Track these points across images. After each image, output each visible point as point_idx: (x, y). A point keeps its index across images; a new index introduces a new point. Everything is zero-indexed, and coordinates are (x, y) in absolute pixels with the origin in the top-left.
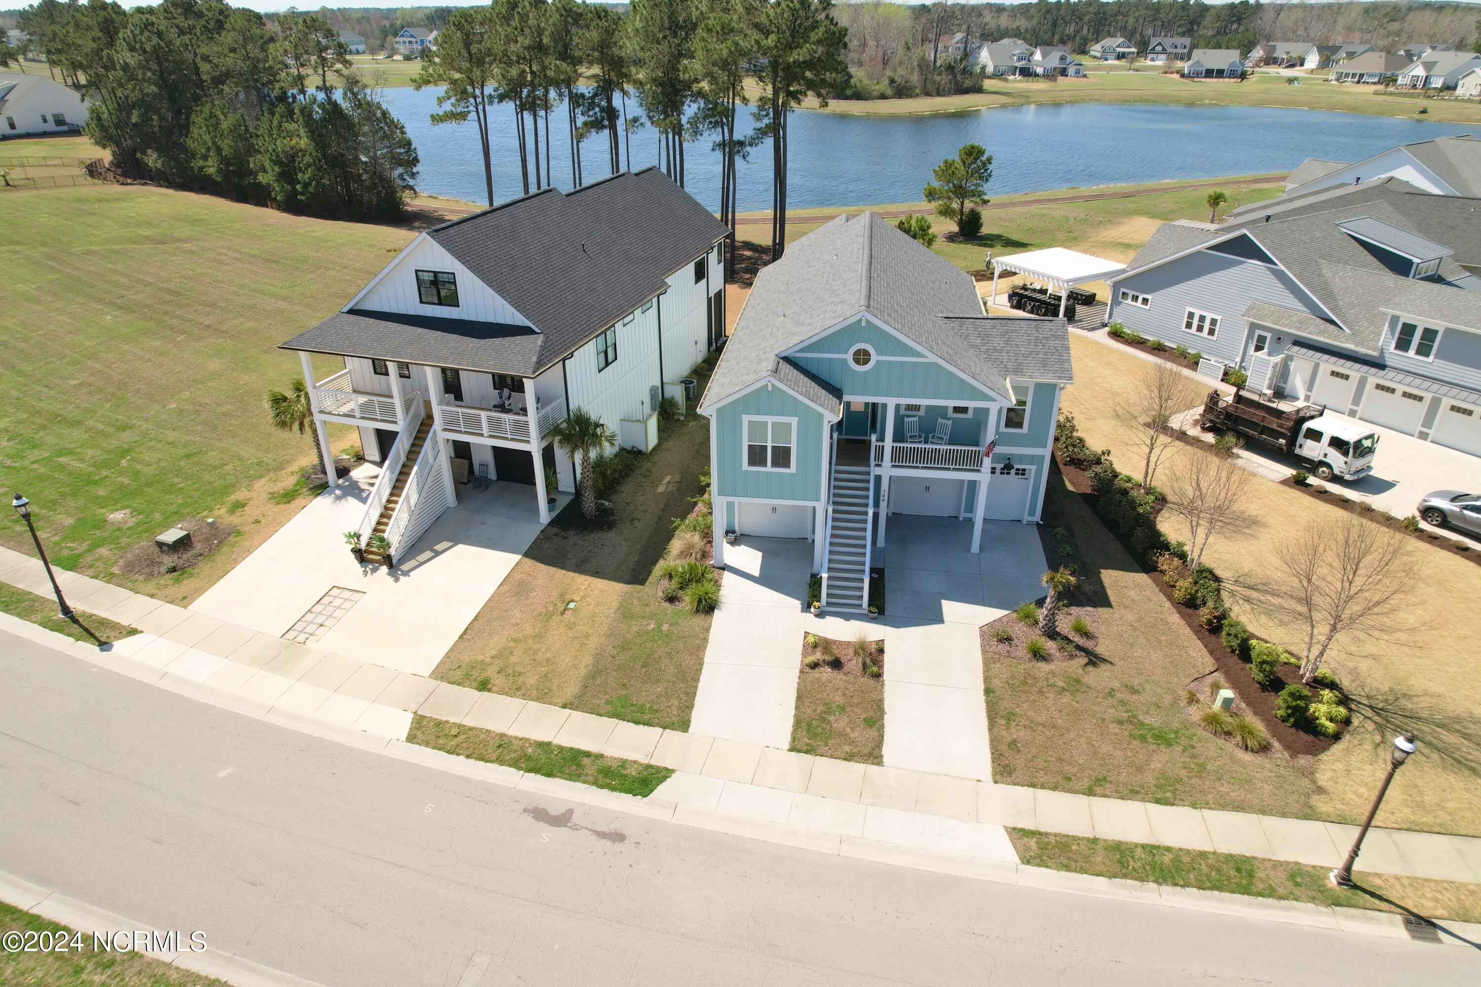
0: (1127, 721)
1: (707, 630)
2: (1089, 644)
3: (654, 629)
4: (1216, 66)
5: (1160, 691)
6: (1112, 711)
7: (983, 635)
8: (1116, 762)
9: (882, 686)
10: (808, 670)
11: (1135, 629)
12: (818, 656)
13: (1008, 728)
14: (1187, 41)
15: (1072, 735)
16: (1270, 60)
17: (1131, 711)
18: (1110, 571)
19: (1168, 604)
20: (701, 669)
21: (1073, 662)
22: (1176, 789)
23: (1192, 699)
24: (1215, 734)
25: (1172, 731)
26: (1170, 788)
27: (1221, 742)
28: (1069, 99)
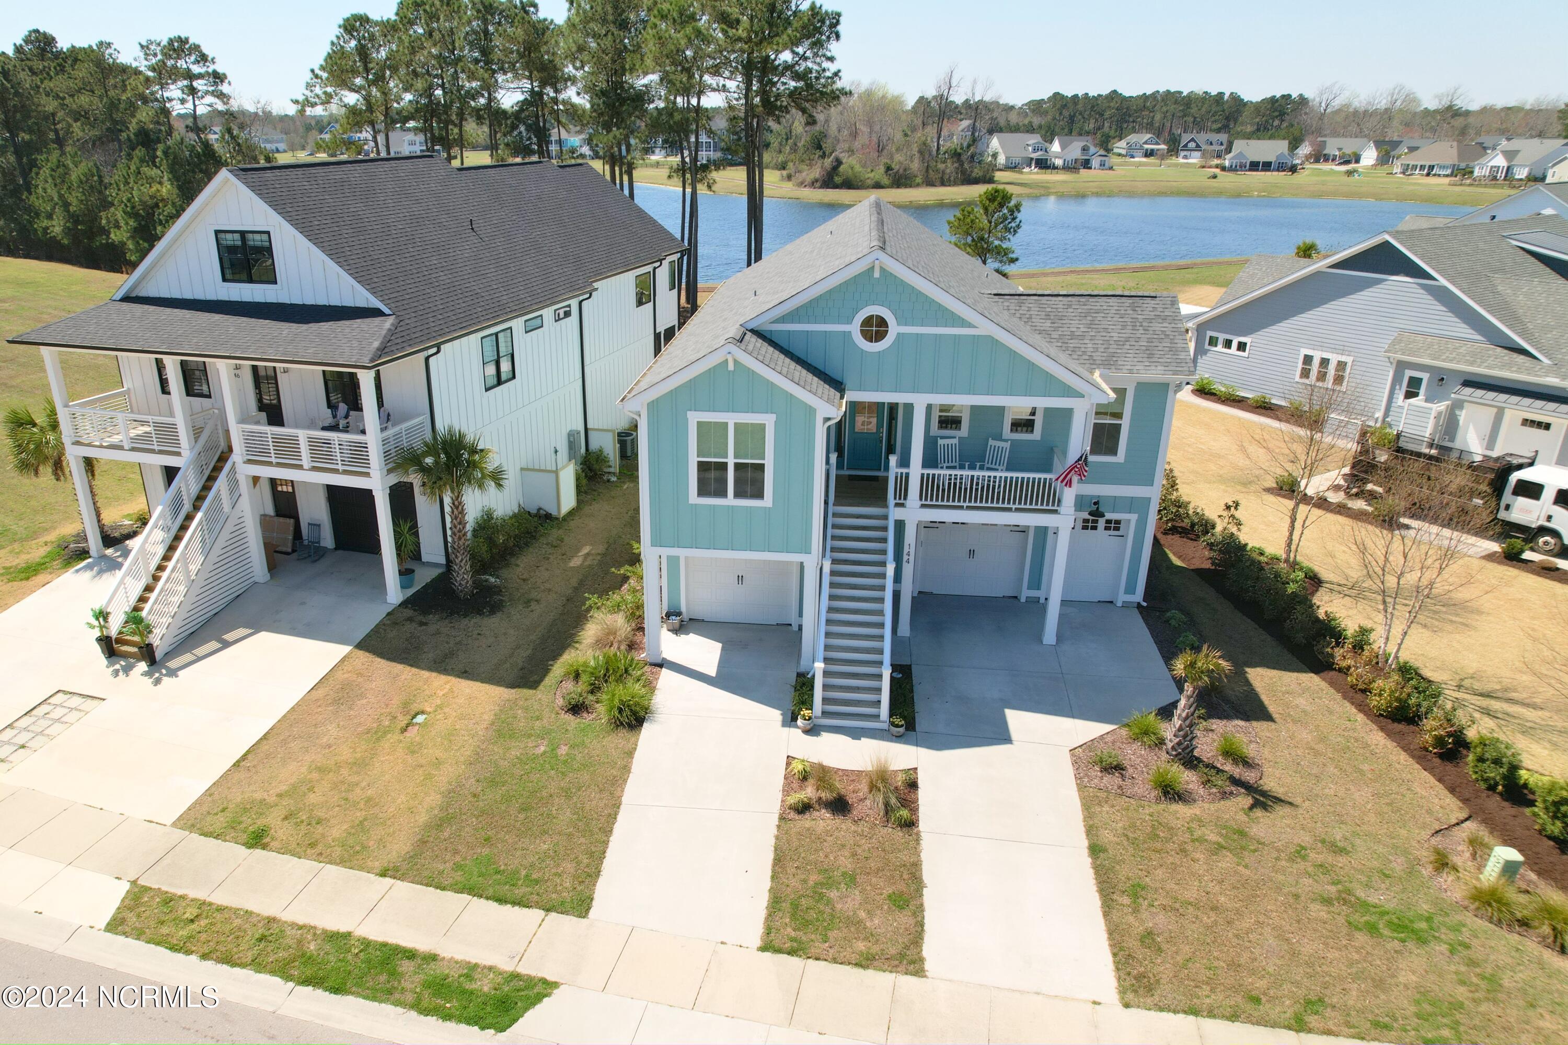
0: (1338, 899)
1: (630, 754)
2: (1249, 776)
3: (545, 752)
4: (1262, 159)
5: (1381, 849)
6: (1307, 881)
7: (1076, 762)
8: (1334, 971)
9: (918, 841)
10: (793, 815)
11: (1317, 753)
12: (809, 792)
13: (1136, 911)
14: (1224, 137)
15: (1247, 922)
16: (1319, 156)
17: (1339, 882)
18: (1260, 670)
19: (1360, 717)
20: (616, 814)
21: (1228, 803)
22: (1457, 1023)
23: (1442, 863)
24: (1499, 923)
25: (1421, 918)
26: (1445, 1021)
27: (1514, 938)
28: (1094, 190)
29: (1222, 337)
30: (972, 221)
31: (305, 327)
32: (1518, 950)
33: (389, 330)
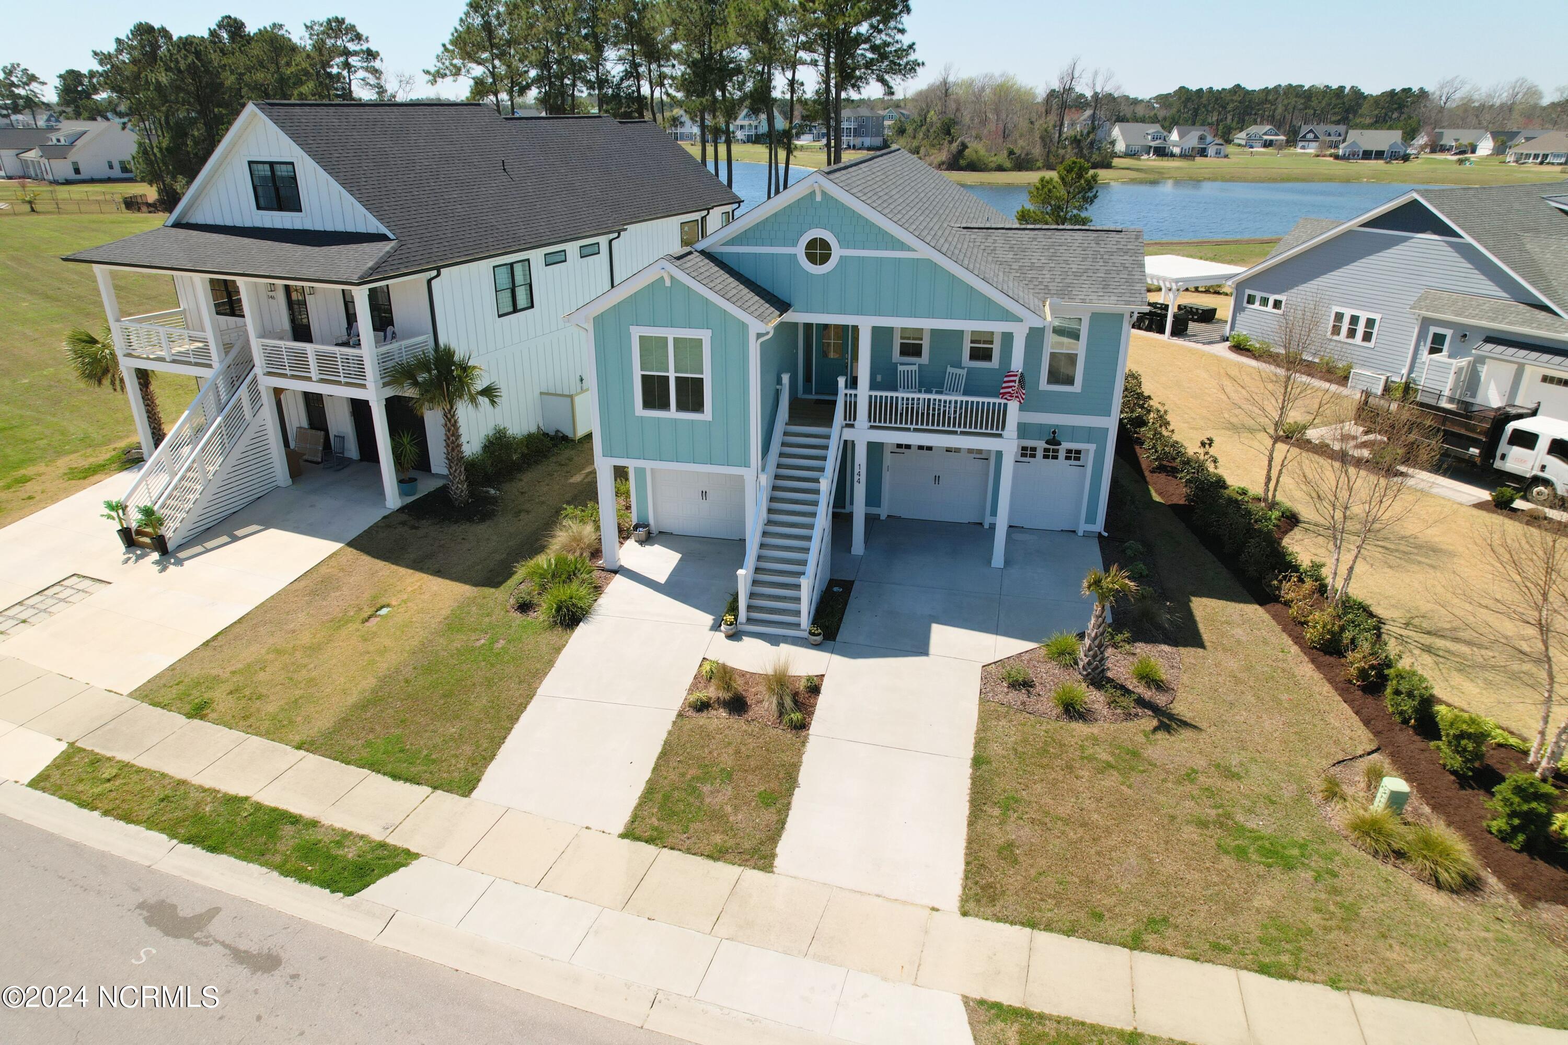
0: (1214, 823)
1: (558, 650)
2: (1161, 699)
3: (483, 645)
4: (1374, 149)
5: (1275, 776)
6: (1188, 804)
7: (985, 679)
8: (1188, 892)
9: (804, 743)
10: (691, 713)
11: (1237, 681)
12: (712, 692)
13: (1003, 823)
14: (1340, 128)
15: (1114, 840)
16: (1435, 147)
17: (1222, 806)
18: (1206, 600)
19: (1295, 649)
20: (528, 703)
21: (1130, 724)
22: (1300, 949)
23: (1333, 792)
24: (1376, 854)
25: (1294, 844)
26: (1288, 946)
27: (1387, 869)
28: (1207, 176)
29: (1259, 295)
30: (1050, 191)
31: (317, 249)
32: (1387, 880)
33: (388, 252)
